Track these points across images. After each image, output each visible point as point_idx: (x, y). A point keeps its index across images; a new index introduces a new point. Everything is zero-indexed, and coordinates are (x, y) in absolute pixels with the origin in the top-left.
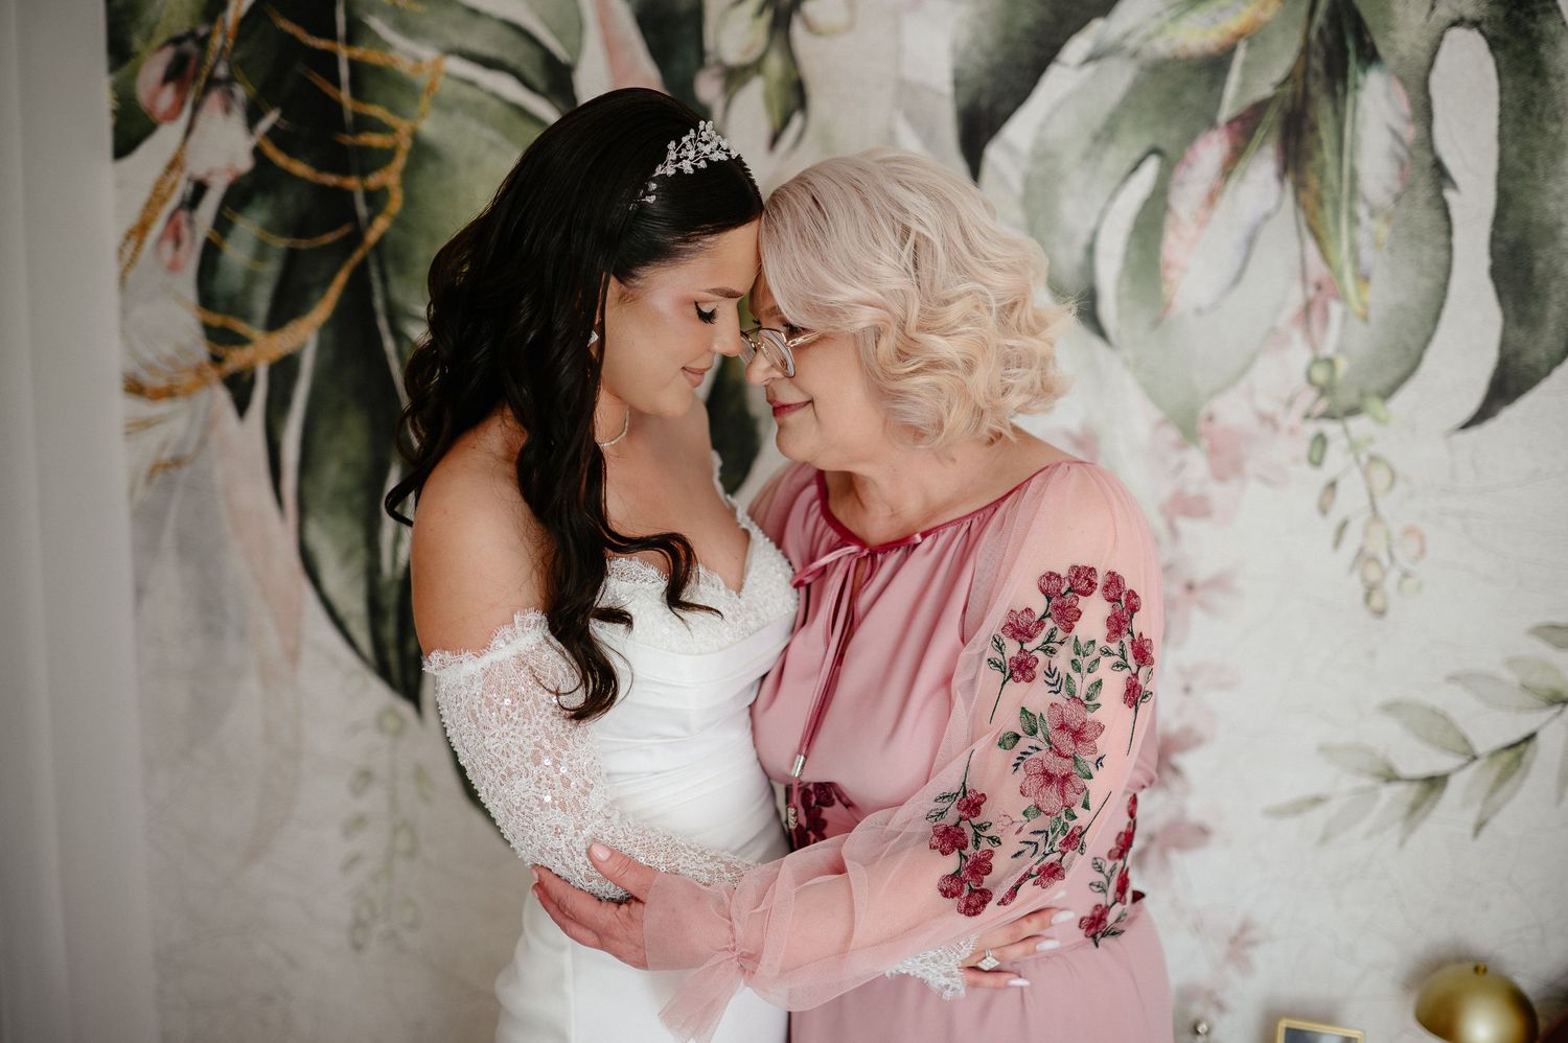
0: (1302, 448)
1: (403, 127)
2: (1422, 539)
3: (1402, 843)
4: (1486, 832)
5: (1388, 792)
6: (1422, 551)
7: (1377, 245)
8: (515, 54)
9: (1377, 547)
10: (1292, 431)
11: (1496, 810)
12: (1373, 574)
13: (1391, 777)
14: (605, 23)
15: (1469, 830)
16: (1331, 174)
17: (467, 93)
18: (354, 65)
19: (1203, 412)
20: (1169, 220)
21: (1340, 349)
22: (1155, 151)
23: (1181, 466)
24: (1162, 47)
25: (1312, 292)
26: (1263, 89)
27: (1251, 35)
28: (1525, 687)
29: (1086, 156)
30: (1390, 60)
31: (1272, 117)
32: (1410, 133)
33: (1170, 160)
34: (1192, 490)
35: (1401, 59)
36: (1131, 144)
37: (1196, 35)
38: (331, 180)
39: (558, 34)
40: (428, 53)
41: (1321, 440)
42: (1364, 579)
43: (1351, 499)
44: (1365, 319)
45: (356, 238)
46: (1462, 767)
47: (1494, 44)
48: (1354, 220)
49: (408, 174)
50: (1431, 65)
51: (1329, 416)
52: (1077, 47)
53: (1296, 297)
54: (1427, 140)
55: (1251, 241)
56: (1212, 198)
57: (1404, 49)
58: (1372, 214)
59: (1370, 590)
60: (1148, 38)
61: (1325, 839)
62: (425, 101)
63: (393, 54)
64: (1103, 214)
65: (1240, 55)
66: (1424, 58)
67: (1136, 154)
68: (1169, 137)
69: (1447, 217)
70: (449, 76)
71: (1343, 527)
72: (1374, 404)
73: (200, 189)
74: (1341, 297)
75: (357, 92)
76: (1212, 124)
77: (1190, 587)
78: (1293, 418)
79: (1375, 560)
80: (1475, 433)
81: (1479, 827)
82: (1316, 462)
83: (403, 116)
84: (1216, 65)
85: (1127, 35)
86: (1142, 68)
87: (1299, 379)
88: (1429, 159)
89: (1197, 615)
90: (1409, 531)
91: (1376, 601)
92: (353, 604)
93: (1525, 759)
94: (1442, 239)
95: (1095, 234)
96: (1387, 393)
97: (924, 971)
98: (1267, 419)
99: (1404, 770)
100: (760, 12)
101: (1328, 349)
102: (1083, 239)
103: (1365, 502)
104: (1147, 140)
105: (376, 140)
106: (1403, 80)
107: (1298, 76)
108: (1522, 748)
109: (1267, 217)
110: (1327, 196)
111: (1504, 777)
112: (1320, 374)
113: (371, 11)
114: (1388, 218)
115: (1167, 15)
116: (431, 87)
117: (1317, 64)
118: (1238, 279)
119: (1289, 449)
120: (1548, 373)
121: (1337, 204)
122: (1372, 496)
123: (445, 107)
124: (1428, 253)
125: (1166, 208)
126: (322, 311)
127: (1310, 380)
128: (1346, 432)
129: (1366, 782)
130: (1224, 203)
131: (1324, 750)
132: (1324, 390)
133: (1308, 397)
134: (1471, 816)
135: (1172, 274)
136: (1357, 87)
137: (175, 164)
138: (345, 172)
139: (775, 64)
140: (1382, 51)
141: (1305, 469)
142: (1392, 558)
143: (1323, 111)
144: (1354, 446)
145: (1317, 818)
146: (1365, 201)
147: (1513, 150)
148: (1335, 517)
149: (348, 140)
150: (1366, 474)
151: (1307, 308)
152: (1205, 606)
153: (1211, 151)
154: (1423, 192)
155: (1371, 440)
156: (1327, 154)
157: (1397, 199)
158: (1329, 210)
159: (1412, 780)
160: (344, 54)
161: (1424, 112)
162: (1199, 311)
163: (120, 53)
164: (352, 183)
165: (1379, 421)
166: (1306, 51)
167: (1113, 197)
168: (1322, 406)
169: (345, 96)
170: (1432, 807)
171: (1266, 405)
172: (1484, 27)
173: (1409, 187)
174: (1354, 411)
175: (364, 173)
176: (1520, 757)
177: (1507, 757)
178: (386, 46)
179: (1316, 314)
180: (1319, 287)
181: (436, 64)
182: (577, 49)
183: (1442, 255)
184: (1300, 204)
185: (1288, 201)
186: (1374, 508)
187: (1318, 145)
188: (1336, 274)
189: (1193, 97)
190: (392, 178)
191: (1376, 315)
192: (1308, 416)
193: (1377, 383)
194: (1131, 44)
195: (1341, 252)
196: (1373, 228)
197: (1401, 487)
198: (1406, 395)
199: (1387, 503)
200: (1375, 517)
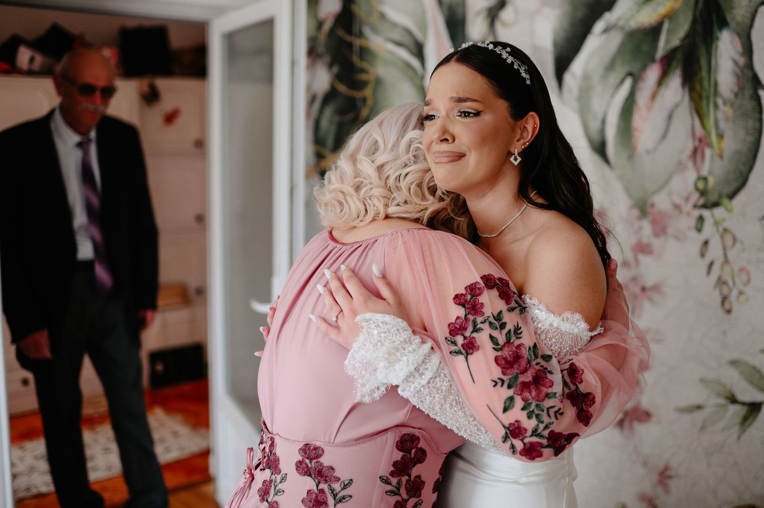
0: (693, 222)
1: (373, 71)
2: (748, 274)
3: (739, 437)
5: (733, 409)
6: (749, 281)
7: (727, 119)
8: (407, 39)
9: (727, 277)
10: (688, 214)
12: (725, 291)
13: (733, 400)
14: (435, 26)
16: (706, 83)
17: (392, 57)
18: (360, 47)
19: (649, 202)
20: (635, 108)
21: (710, 172)
22: (630, 74)
23: (640, 229)
24: (633, 24)
25: (697, 143)
26: (676, 42)
27: (670, 16)
29: (603, 77)
30: (733, 25)
31: (679, 56)
32: (742, 61)
33: (636, 77)
34: (645, 240)
35: (738, 24)
36: (621, 71)
37: (647, 17)
38: (352, 93)
41: (701, 219)
42: (721, 293)
43: (715, 251)
44: (721, 157)
45: (357, 118)
48: (716, 106)
49: (375, 90)
50: (751, 26)
51: (705, 206)
52: (599, 26)
53: (690, 145)
54: (750, 65)
55: (670, 117)
56: (654, 96)
57: (739, 18)
58: (725, 103)
59: (724, 299)
60: (628, 20)
61: (703, 428)
62: (380, 62)
63: (370, 42)
64: (609, 105)
65: (666, 26)
66: (748, 22)
67: (622, 76)
68: (636, 67)
69: (760, 104)
70: (388, 51)
71: (711, 265)
72: (725, 201)
73: (314, 97)
74: (710, 145)
75: (362, 57)
76: (653, 60)
77: (644, 289)
78: (688, 207)
79: (725, 283)
82: (699, 230)
84: (654, 32)
85: (619, 19)
86: (625, 35)
87: (691, 186)
88: (750, 74)
89: (646, 304)
90: (742, 270)
91: (727, 305)
94: (757, 116)
95: (605, 115)
96: (732, 196)
98: (677, 207)
99: (741, 397)
100: (486, 18)
101: (705, 172)
102: (600, 116)
103: (721, 252)
104: (626, 69)
105: (364, 77)
106: (739, 35)
107: (690, 36)
109: (677, 106)
110: (704, 94)
112: (701, 185)
113: (366, 25)
114: (732, 105)
115: (636, 8)
117: (699, 28)
118: (664, 136)
119: (686, 223)
121: (708, 99)
122: (725, 249)
123: (385, 62)
124: (751, 123)
125: (635, 101)
127: (697, 189)
128: (713, 215)
129: (722, 401)
130: (659, 99)
131: (702, 381)
132: (703, 193)
133: (695, 197)
135: (637, 134)
136: (717, 39)
140: (729, 20)
141: (694, 234)
142: (734, 283)
143: (703, 51)
144: (716, 223)
145: (699, 416)
146: (721, 96)
148: (708, 259)
149: (356, 77)
150: (722, 237)
151: (695, 151)
152: (650, 300)
153: (653, 73)
154: (748, 92)
155: (724, 220)
156: (704, 73)
157: (736, 95)
158: (704, 102)
159: (744, 404)
161: (748, 50)
162: (648, 152)
164: (356, 94)
165: (730, 211)
166: (694, 22)
167: (613, 95)
168: (702, 201)
169: (356, 58)
170: (754, 420)
171: (677, 200)
173: (741, 88)
174: (716, 204)
175: (360, 90)
179: (699, 154)
180: (700, 140)
182: (425, 36)
183: (757, 124)
184: (692, 99)
185: (687, 97)
186: (725, 255)
187: (700, 69)
188: (708, 134)
189: (645, 47)
190: (368, 92)
191: (726, 155)
192: (695, 206)
193: (727, 190)
194: (621, 23)
195: (711, 123)
196: (725, 111)
197: (738, 245)
198: (741, 198)
199: (731, 255)
200: (726, 261)
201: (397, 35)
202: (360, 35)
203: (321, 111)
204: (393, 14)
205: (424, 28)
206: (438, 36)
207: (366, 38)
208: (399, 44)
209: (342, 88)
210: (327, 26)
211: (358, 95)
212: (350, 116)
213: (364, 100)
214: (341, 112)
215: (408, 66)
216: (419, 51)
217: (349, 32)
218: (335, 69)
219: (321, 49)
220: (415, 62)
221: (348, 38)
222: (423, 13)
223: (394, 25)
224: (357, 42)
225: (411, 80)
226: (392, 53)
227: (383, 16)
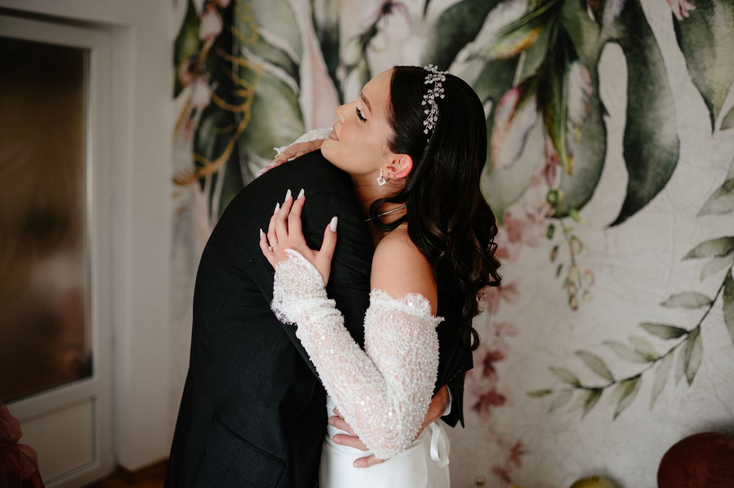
0: (544, 230)
1: (251, 88)
2: (593, 276)
3: (583, 417)
4: (619, 418)
5: (578, 393)
6: (593, 282)
7: (576, 141)
8: (284, 61)
9: (574, 278)
10: (541, 223)
11: (624, 408)
12: (572, 290)
13: (578, 385)
14: (311, 49)
15: (611, 416)
16: (558, 109)
17: (269, 76)
18: (239, 65)
19: (505, 212)
20: (494, 128)
21: (561, 187)
22: (491, 99)
24: (493, 54)
25: (549, 161)
26: (531, 71)
27: (528, 48)
28: (637, 352)
30: (582, 58)
31: (535, 84)
32: (590, 90)
33: (496, 102)
34: (501, 245)
35: (587, 58)
37: (506, 48)
38: (229, 107)
39: (297, 53)
42: (569, 292)
43: (564, 256)
44: (570, 173)
45: (235, 130)
46: (609, 386)
47: (626, 50)
48: (567, 129)
49: (253, 106)
50: (598, 60)
51: (556, 216)
52: (463, 55)
53: (542, 163)
54: (597, 94)
55: (525, 138)
56: (511, 118)
57: (588, 53)
58: (574, 127)
59: (571, 297)
60: (489, 50)
61: (551, 410)
62: (257, 80)
63: (248, 62)
65: (523, 57)
66: (596, 56)
68: (496, 93)
69: (605, 129)
70: (265, 70)
71: (560, 268)
72: (573, 212)
73: (194, 112)
74: (560, 163)
75: (239, 75)
76: (510, 86)
77: (500, 289)
78: (540, 217)
79: (572, 284)
80: (616, 229)
81: (616, 415)
82: (550, 236)
83: (251, 84)
84: (512, 62)
85: (481, 49)
86: (486, 64)
87: (543, 199)
88: (596, 101)
89: (502, 302)
90: (588, 272)
91: (574, 303)
93: (637, 385)
94: (602, 138)
96: (579, 208)
98: (530, 217)
99: (585, 383)
100: (358, 43)
101: (556, 186)
103: (569, 257)
104: (487, 94)
105: (242, 93)
106: (588, 67)
107: (544, 67)
108: (635, 380)
109: (532, 127)
110: (556, 118)
111: (627, 393)
112: (552, 198)
113: (245, 47)
114: (581, 129)
117: (552, 61)
118: (520, 154)
119: (538, 230)
120: (647, 202)
121: (559, 122)
122: (572, 254)
123: (264, 81)
124: (597, 145)
125: (493, 123)
126: (225, 156)
127: (548, 201)
128: (562, 224)
129: (568, 386)
130: (516, 121)
131: (551, 369)
132: (554, 205)
133: (547, 208)
134: (612, 409)
135: (495, 151)
136: (568, 70)
137: (189, 102)
138: (233, 104)
139: (362, 64)
140: (579, 54)
141: (545, 241)
142: (580, 283)
143: (555, 81)
144: (565, 231)
145: (548, 399)
146: (572, 121)
147: (633, 98)
148: (557, 263)
149: (235, 93)
150: (570, 243)
151: (547, 168)
152: (506, 299)
153: (511, 99)
154: (595, 117)
155: (572, 229)
156: (556, 100)
157: (585, 120)
158: (556, 126)
159: (587, 389)
161: (595, 81)
162: (506, 168)
163: (177, 62)
164: (235, 109)
165: (577, 220)
166: (548, 55)
168: (553, 212)
169: (235, 77)
170: (596, 402)
171: (531, 210)
172: (622, 42)
173: (589, 114)
174: (565, 215)
175: (239, 105)
176: (633, 385)
177: (629, 383)
179: (551, 170)
180: (552, 159)
181: (261, 65)
182: (301, 59)
183: (602, 146)
184: (545, 121)
185: (541, 121)
186: (573, 260)
187: (552, 96)
188: (559, 153)
189: (504, 75)
190: (246, 107)
191: (575, 172)
192: (547, 216)
193: (575, 203)
194: (483, 53)
195: (561, 143)
196: (574, 134)
197: (584, 252)
198: (587, 209)
199: (578, 258)
200: (574, 264)
201: (274, 56)
202: (240, 54)
203: (201, 124)
204: (271, 37)
205: (300, 51)
206: (313, 58)
207: (245, 58)
208: (277, 65)
209: (222, 103)
210: (208, 45)
211: (237, 109)
212: (229, 129)
213: (242, 115)
214: (220, 124)
215: (285, 84)
216: (295, 71)
217: (229, 51)
218: (215, 86)
219: (202, 66)
220: (291, 82)
221: (228, 58)
222: (300, 37)
223: (272, 47)
224: (237, 62)
225: (287, 97)
226: (269, 73)
227: (261, 39)
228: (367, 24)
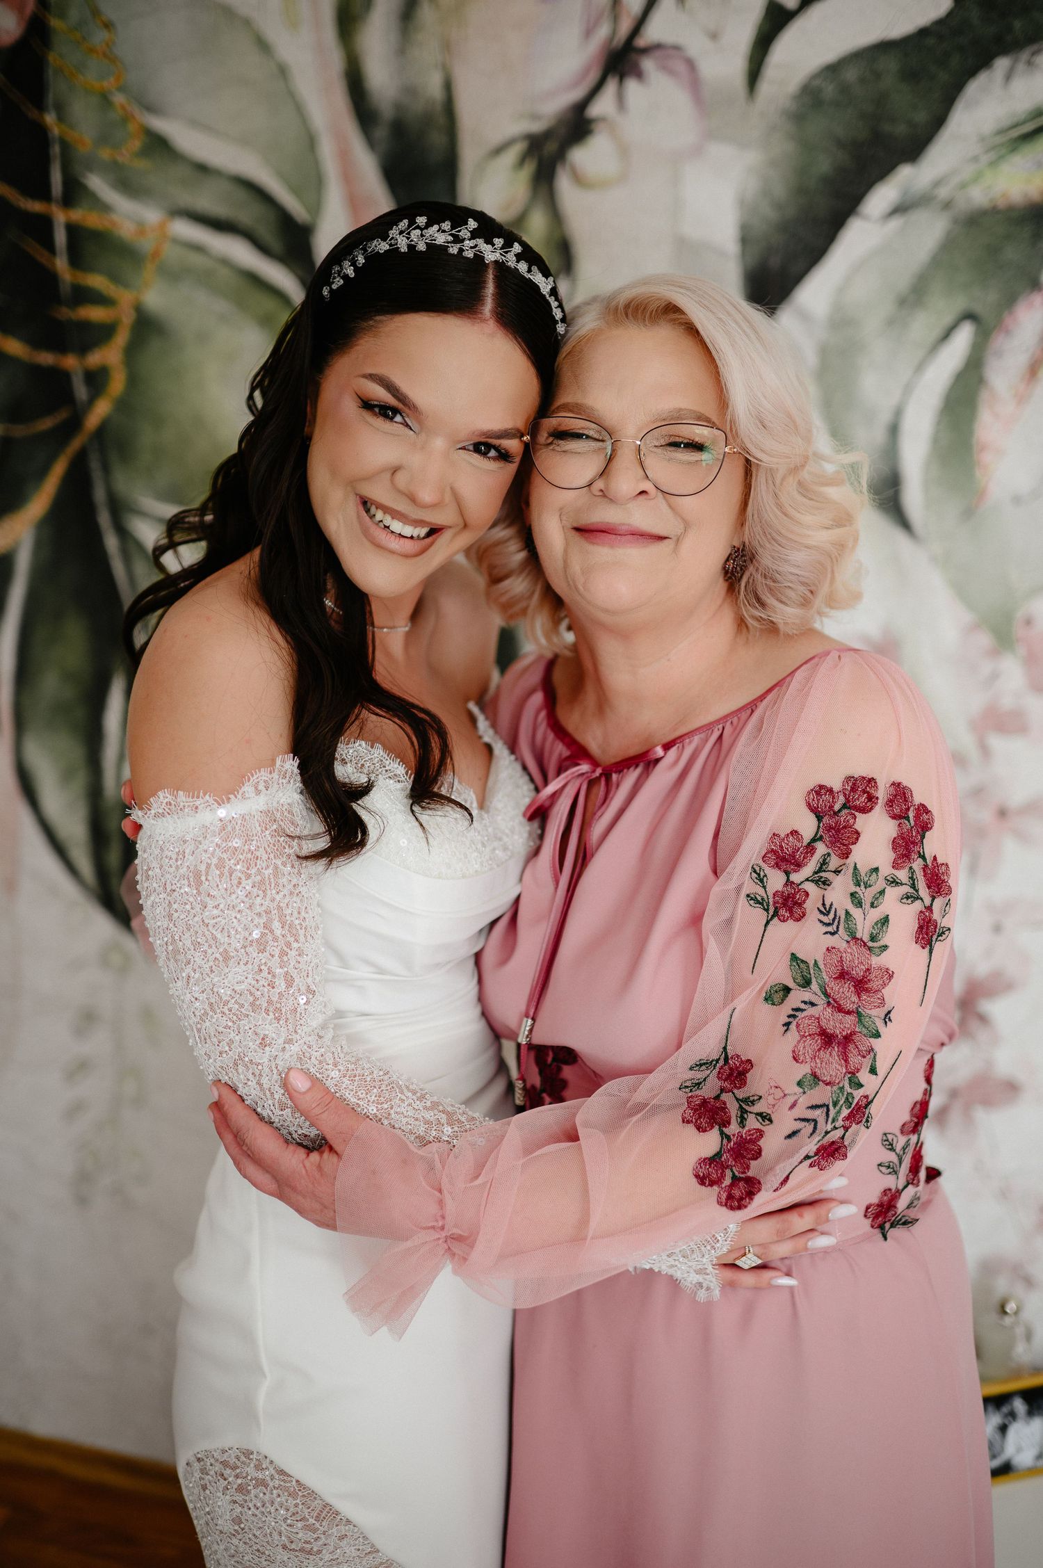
1: (125, 297)
8: (248, 214)
14: (348, 177)
17: (196, 259)
18: (73, 231)
19: (1020, 614)
20: (984, 395)
22: (969, 316)
23: (994, 676)
24: (978, 196)
29: (891, 322)
33: (986, 327)
34: (1007, 703)
36: (942, 308)
37: (1018, 183)
38: (46, 358)
39: (296, 191)
40: (151, 215)
45: (74, 424)
49: (132, 351)
52: (881, 197)
56: (1034, 369)
60: (963, 186)
62: (149, 271)
63: (114, 217)
64: (908, 390)
67: (948, 319)
68: (984, 300)
70: (176, 241)
75: (76, 259)
76: (1034, 284)
77: (1002, 813)
83: (126, 285)
85: (937, 184)
86: (955, 221)
89: (1010, 846)
92: (74, 829)
95: (898, 413)
97: (672, 1266)
100: (522, 161)
102: (885, 417)
104: (960, 303)
105: (95, 314)
113: (91, 170)
115: (985, 159)
116: (156, 254)
123: (173, 275)
125: (981, 381)
126: (38, 505)
135: (987, 458)
138: (61, 347)
139: (537, 221)
149: (65, 313)
152: (1019, 835)
153: (1033, 316)
160: (60, 218)
162: (1017, 500)
164: (70, 362)
167: (920, 368)
169: (61, 264)
175: (84, 349)
178: (105, 208)
181: (162, 226)
182: (316, 208)
190: (109, 356)
194: (943, 192)
201: (208, 200)
202: (74, 192)
207: (100, 207)
208: (220, 226)
211: (76, 364)
212: (50, 423)
213: (97, 379)
215: (259, 281)
217: (41, 189)
221: (35, 208)
222: (311, 142)
224: (63, 218)
227: (158, 145)
228: (555, 105)
